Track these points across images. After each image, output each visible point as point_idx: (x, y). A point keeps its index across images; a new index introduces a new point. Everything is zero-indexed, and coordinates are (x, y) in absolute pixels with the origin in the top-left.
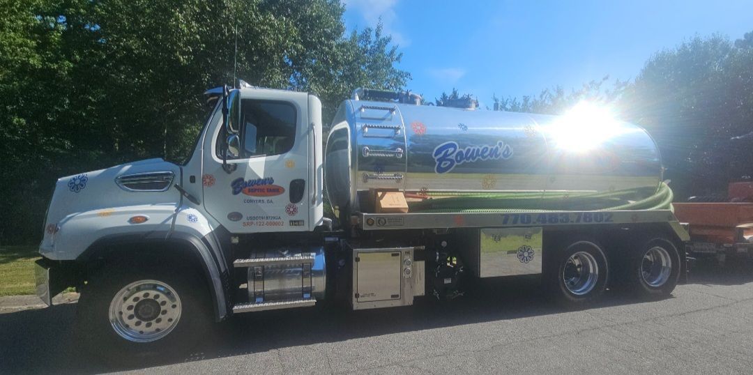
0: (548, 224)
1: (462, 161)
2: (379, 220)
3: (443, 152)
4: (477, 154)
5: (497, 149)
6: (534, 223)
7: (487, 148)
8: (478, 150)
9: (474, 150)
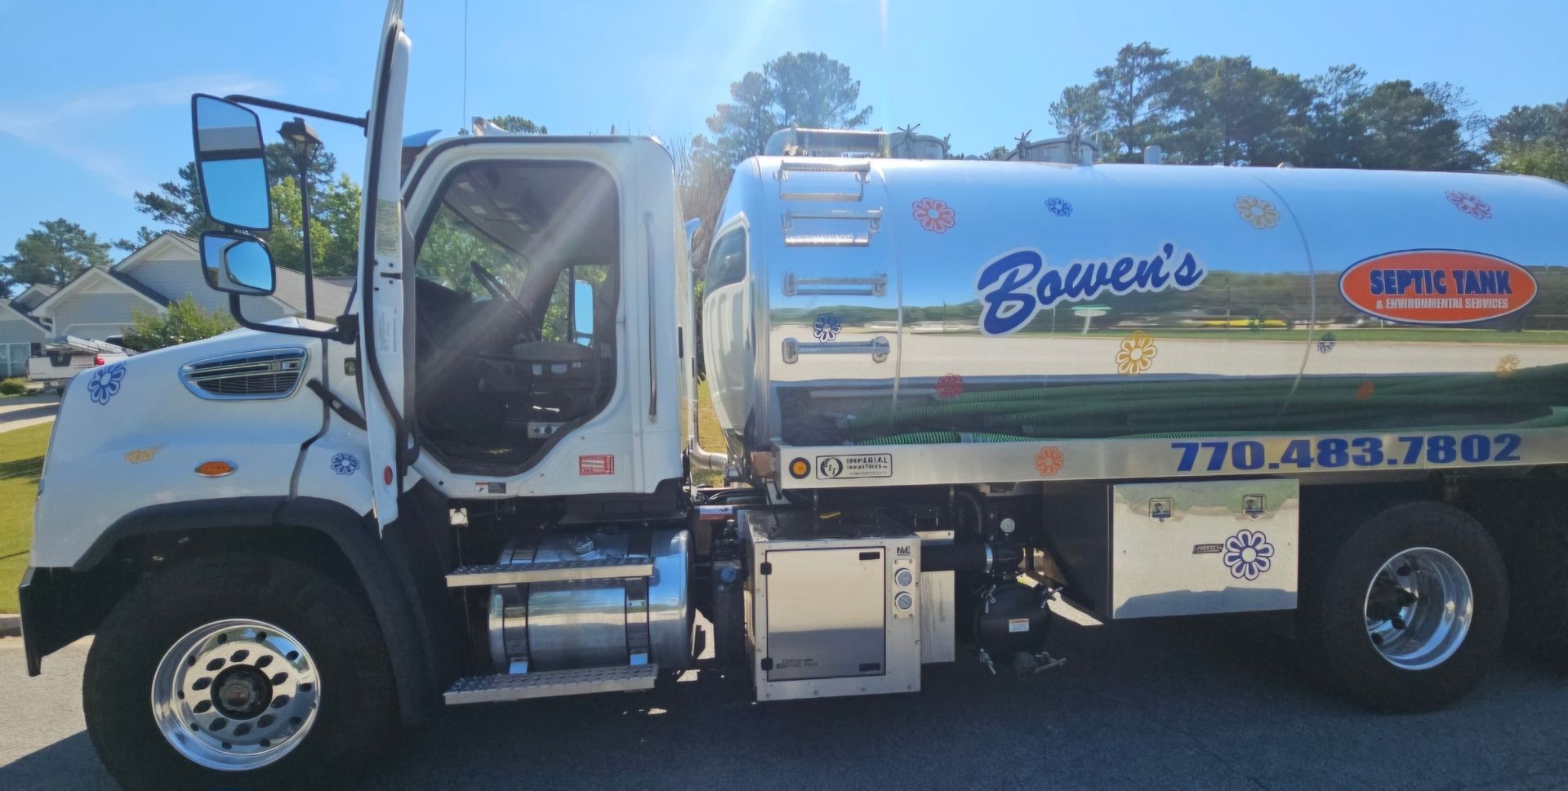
0: (1315, 468)
1: (1058, 300)
2: (823, 465)
3: (1003, 277)
4: (1102, 280)
5: (1158, 262)
6: (1273, 466)
7: (1129, 262)
8: (1104, 267)
9: (1091, 267)
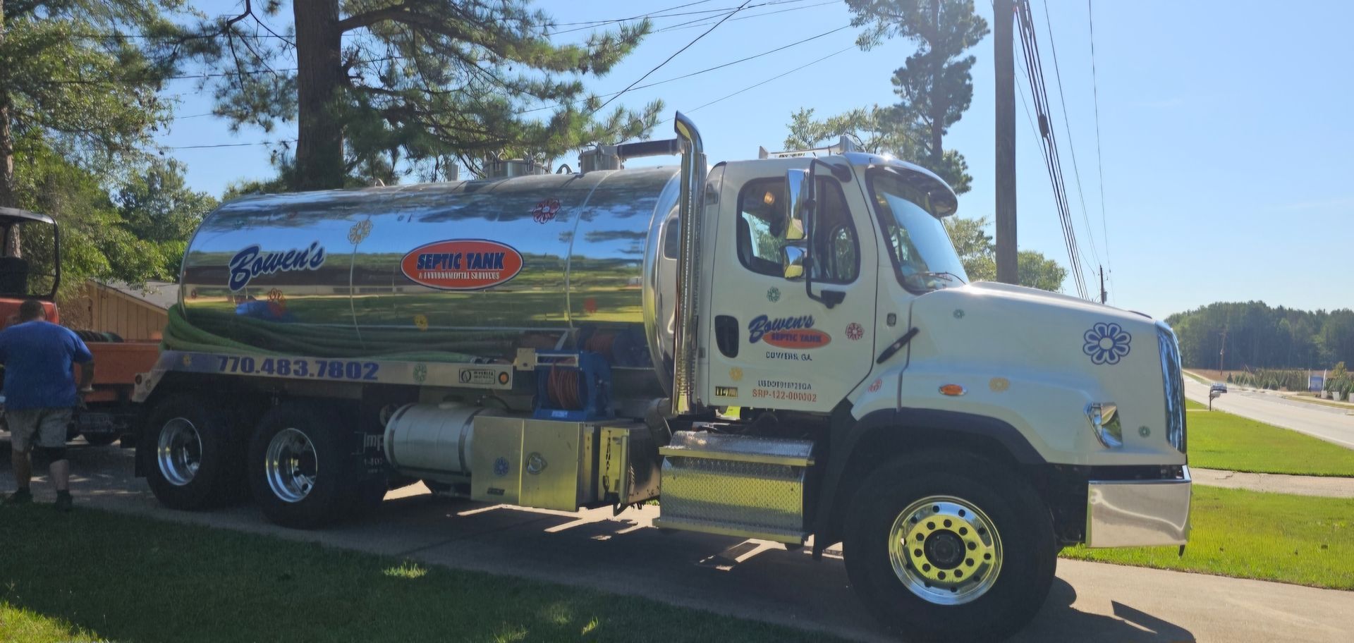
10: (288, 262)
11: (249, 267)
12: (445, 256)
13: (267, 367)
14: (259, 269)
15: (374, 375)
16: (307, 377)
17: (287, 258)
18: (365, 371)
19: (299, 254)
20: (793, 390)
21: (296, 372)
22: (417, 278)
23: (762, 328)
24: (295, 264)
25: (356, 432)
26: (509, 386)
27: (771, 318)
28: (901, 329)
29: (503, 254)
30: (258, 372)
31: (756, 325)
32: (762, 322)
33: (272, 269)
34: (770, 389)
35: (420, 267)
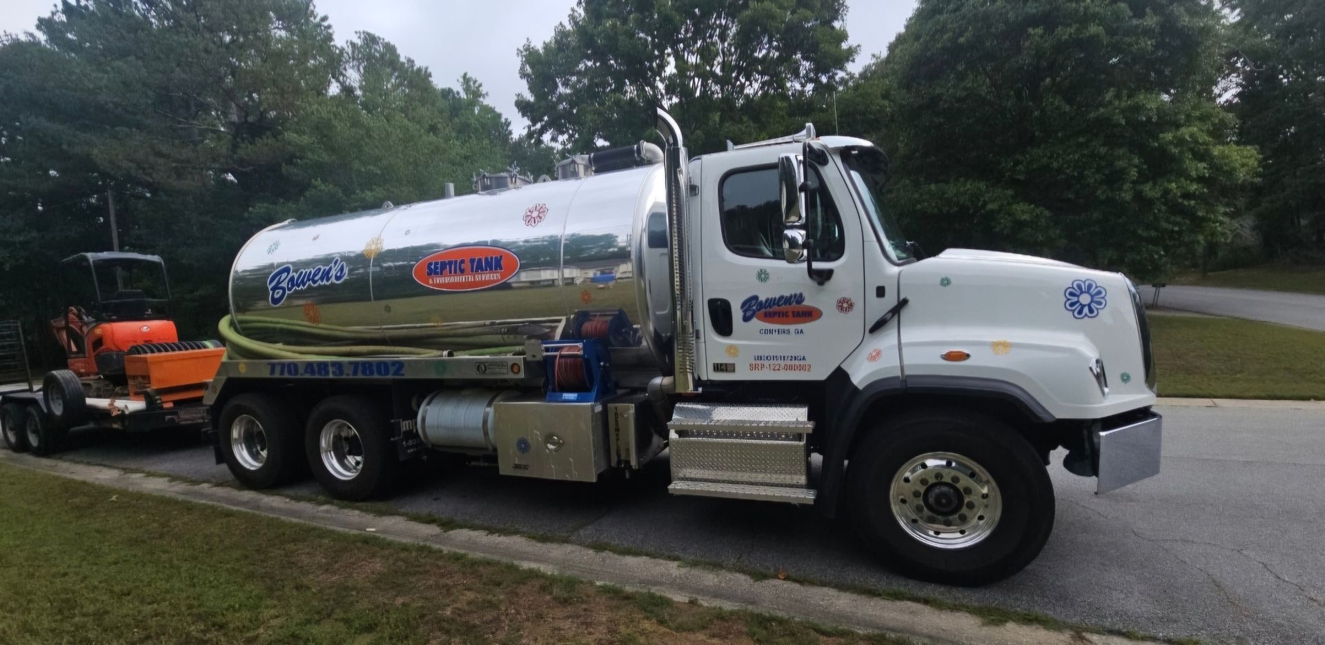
10: (316, 278)
11: (284, 285)
12: (450, 263)
13: (309, 370)
14: (293, 286)
15: (402, 372)
16: (344, 377)
17: (315, 275)
18: (392, 369)
19: (324, 270)
20: (789, 362)
21: (334, 373)
22: (428, 283)
23: (754, 308)
24: (322, 278)
25: (393, 421)
26: (522, 375)
27: (762, 298)
28: (890, 301)
29: (501, 257)
30: (302, 374)
31: (747, 306)
32: (753, 302)
33: (304, 285)
34: (766, 363)
35: (429, 274)
